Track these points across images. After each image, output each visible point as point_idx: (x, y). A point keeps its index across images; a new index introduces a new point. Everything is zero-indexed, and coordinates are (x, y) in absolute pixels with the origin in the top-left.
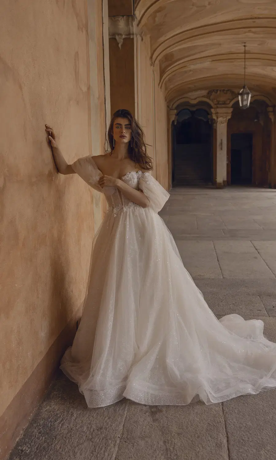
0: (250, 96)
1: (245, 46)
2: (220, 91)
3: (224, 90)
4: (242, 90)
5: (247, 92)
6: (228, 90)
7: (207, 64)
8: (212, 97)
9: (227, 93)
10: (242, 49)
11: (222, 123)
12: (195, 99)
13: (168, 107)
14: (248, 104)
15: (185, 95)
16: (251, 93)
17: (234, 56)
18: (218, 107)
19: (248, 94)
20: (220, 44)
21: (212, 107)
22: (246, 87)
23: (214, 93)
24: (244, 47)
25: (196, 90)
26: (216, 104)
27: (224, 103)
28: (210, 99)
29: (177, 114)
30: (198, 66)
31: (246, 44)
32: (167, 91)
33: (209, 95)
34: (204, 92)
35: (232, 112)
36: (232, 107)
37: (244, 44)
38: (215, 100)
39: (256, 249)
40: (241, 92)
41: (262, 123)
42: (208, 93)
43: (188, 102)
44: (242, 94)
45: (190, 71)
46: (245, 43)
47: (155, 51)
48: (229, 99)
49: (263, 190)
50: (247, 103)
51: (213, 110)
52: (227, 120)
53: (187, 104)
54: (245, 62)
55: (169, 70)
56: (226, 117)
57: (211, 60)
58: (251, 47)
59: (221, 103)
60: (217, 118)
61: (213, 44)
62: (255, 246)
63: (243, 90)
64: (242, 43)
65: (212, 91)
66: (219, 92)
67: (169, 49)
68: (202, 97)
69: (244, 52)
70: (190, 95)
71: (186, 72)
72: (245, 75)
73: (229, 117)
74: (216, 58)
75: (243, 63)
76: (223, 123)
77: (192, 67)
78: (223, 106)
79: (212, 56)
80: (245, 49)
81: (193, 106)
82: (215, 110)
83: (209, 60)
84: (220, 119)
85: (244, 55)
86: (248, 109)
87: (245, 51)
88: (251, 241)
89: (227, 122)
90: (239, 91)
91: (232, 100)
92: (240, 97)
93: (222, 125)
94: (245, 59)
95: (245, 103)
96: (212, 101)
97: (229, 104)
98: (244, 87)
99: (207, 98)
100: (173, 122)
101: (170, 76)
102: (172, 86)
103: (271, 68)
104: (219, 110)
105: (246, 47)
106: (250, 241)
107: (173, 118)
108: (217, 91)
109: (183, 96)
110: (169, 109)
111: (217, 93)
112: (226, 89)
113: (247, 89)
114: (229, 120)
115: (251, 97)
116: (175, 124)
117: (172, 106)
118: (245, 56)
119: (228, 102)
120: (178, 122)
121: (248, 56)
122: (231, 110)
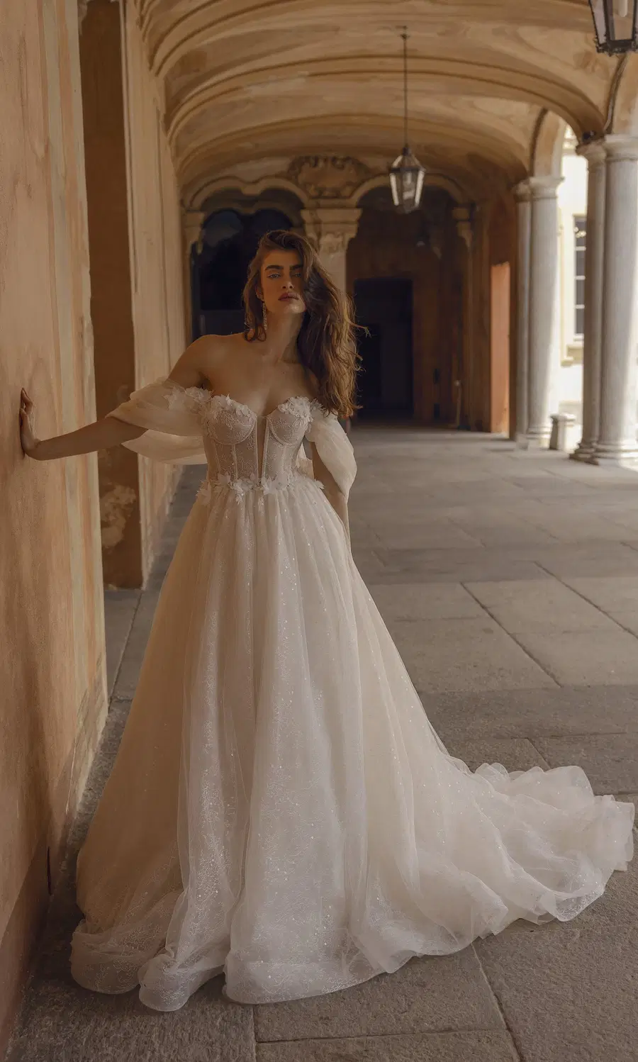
0: (421, 176)
1: (404, 37)
2: (326, 160)
3: (334, 159)
4: (399, 159)
5: (413, 164)
6: (347, 159)
7: (294, 84)
8: (302, 177)
9: (342, 167)
10: (397, 45)
11: (331, 250)
12: (255, 182)
13: (182, 203)
14: (417, 200)
15: (227, 172)
16: (424, 169)
17: (373, 64)
18: (319, 207)
19: (415, 171)
20: (336, 29)
21: (301, 206)
22: (410, 151)
23: (307, 166)
24: (402, 41)
25: (259, 156)
26: (313, 198)
27: (337, 195)
28: (297, 184)
29: (205, 225)
30: (270, 89)
31: (408, 33)
32: (181, 159)
33: (292, 172)
34: (281, 164)
35: (359, 221)
36: (358, 207)
37: (402, 32)
38: (313, 187)
39: (483, 607)
40: (395, 164)
41: (437, 250)
42: (292, 166)
43: (238, 191)
44: (399, 171)
45: (248, 101)
46: (405, 28)
47: (160, 41)
48: (349, 184)
49: (448, 435)
50: (415, 195)
51: (305, 215)
52: (346, 243)
53: (233, 194)
54: (405, 79)
55: (192, 97)
56: (343, 234)
57: (307, 73)
58: (424, 38)
59: (327, 193)
60: (319, 235)
61: (317, 29)
62: (478, 597)
63: (403, 161)
64: (398, 27)
65: (302, 160)
66: (321, 164)
67: (197, 37)
68: (277, 176)
69: (403, 53)
70: (241, 169)
71: (234, 105)
72: (406, 118)
73: (353, 235)
74: (323, 68)
75: (401, 85)
76: (334, 252)
77: (255, 91)
78: (336, 202)
79: (310, 61)
80: (405, 44)
81: (252, 200)
82: (311, 214)
83: (302, 72)
84: (326, 240)
85: (401, 61)
86: (416, 213)
87: (405, 50)
88: (462, 584)
89: (346, 247)
90: (392, 163)
91: (358, 186)
92: (393, 180)
93: (332, 256)
94: (405, 72)
95: (407, 195)
96: (304, 187)
97: (350, 197)
98: (405, 152)
99: (289, 179)
100: (194, 246)
101: (191, 115)
102: (194, 145)
103: (465, 99)
104: (325, 215)
105: (408, 41)
106: (459, 586)
107: (195, 235)
108: (317, 160)
109: (221, 175)
110: (185, 209)
111: (316, 165)
112: (342, 156)
113: (413, 156)
114: (351, 241)
115: (424, 179)
116: (199, 251)
117: (192, 202)
118: (405, 66)
119: (347, 191)
120: (206, 247)
121: (412, 64)
122: (357, 213)
